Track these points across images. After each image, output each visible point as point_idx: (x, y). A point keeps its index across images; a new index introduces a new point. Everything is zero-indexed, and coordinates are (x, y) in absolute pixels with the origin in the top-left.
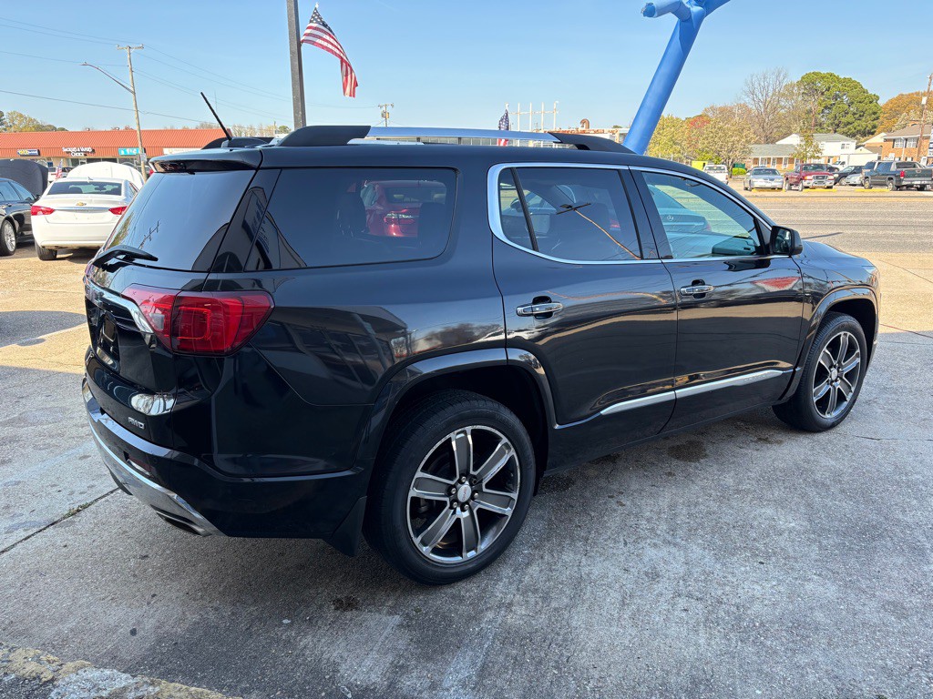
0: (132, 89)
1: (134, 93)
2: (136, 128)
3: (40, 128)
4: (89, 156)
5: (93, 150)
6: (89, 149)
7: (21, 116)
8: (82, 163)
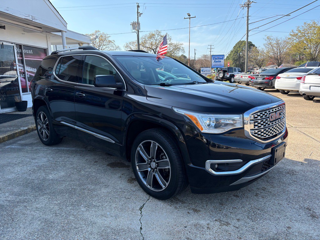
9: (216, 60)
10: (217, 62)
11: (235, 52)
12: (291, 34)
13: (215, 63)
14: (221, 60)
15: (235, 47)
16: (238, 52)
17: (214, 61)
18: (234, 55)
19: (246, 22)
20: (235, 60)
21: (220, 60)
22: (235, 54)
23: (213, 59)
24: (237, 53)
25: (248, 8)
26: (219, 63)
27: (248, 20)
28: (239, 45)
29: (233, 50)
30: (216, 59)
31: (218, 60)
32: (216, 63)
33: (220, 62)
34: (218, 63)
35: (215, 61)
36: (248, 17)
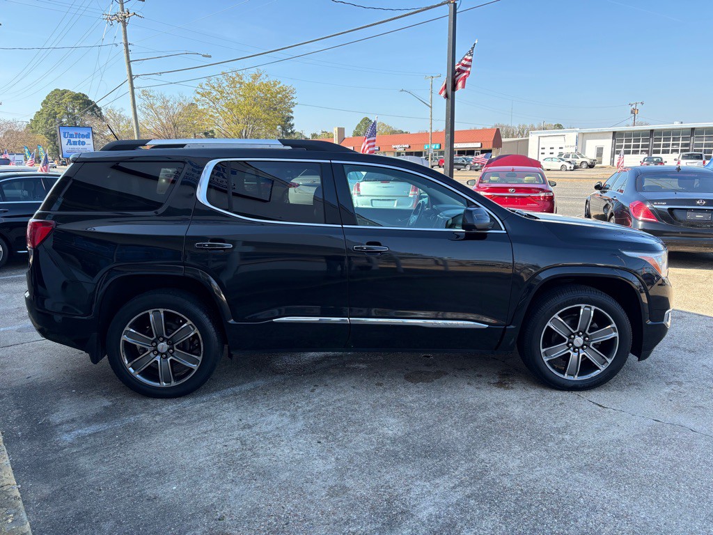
0: (430, 105)
1: (431, 107)
2: (429, 131)
3: (394, 132)
4: (408, 150)
5: (410, 147)
6: (407, 146)
7: (384, 125)
8: (403, 155)
9: (72, 140)
10: (75, 143)
11: (50, 115)
12: (199, 90)
13: (69, 146)
14: (85, 140)
15: (45, 102)
16: (58, 116)
17: (66, 140)
18: (46, 123)
19: (125, 55)
20: (51, 135)
21: (82, 140)
22: (49, 122)
23: (65, 137)
24: (55, 118)
25: (125, 25)
26: (81, 146)
27: (127, 51)
28: (55, 99)
29: (42, 110)
30: (72, 136)
31: (77, 140)
32: (73, 146)
33: (83, 143)
34: (78, 146)
35: (69, 141)
36: (126, 45)
